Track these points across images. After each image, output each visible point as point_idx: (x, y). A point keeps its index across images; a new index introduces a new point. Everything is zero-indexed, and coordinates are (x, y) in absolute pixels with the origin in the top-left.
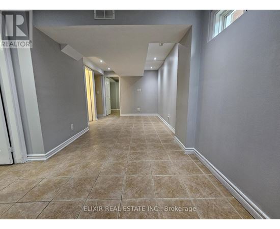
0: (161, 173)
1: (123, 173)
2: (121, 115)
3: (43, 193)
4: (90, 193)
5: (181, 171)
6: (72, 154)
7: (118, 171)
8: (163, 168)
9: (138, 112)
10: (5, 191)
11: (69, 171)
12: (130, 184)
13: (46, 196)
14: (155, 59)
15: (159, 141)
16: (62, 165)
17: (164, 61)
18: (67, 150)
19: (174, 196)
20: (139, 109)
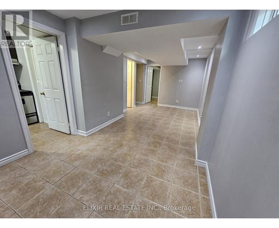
0: (157, 175)
1: (126, 164)
2: (159, 105)
3: (76, 160)
4: (98, 171)
5: (176, 180)
6: (102, 136)
7: (124, 161)
8: (161, 172)
9: (176, 104)
10: (61, 152)
11: (94, 150)
12: (126, 175)
13: (76, 163)
14: (200, 47)
15: (177, 143)
16: (92, 144)
17: (212, 49)
18: (102, 131)
19: (153, 200)
20: (177, 101)
